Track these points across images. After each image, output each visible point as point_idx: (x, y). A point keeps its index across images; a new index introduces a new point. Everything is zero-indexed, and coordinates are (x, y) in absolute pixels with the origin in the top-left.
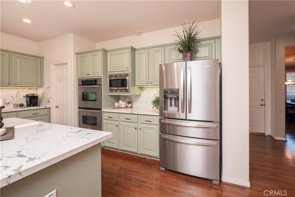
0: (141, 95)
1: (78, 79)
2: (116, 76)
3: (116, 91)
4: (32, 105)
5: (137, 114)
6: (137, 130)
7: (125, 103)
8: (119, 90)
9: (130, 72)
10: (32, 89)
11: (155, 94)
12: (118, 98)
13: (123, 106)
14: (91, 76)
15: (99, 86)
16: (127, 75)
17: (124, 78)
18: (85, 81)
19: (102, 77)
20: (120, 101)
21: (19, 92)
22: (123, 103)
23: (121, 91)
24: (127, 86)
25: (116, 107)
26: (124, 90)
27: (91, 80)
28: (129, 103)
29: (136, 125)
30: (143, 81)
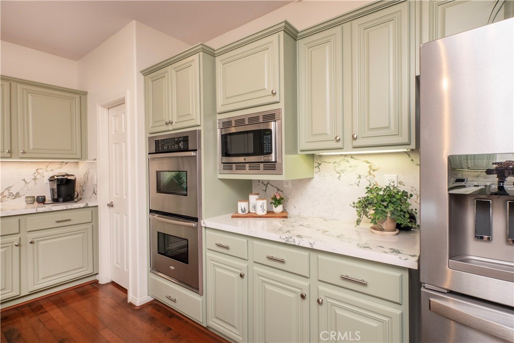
0: (311, 179)
1: (149, 138)
2: (240, 122)
3: (240, 167)
4: (61, 200)
5: (309, 246)
6: (306, 301)
7: (265, 201)
8: (247, 165)
9: (281, 106)
10: (67, 163)
11: (360, 177)
12: (245, 189)
13: (260, 212)
14: (175, 126)
15: (193, 154)
16: (271, 117)
17: (262, 127)
18: (163, 140)
19: (201, 128)
20: (250, 196)
21: (40, 171)
22: (260, 202)
23: (254, 166)
24: (271, 153)
25: (240, 212)
26: (262, 165)
27: (174, 138)
28: (277, 201)
29: (304, 283)
30: (326, 134)
